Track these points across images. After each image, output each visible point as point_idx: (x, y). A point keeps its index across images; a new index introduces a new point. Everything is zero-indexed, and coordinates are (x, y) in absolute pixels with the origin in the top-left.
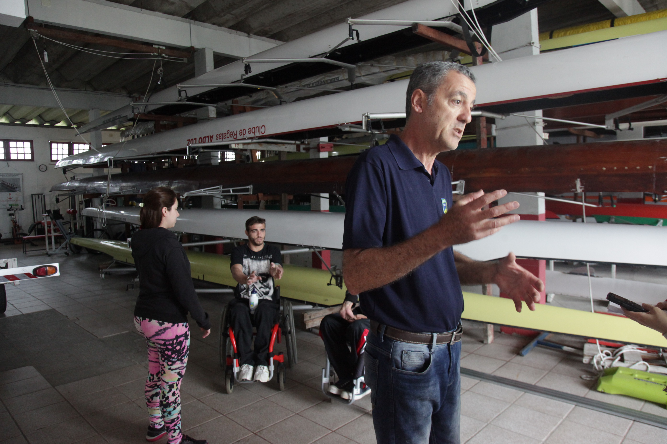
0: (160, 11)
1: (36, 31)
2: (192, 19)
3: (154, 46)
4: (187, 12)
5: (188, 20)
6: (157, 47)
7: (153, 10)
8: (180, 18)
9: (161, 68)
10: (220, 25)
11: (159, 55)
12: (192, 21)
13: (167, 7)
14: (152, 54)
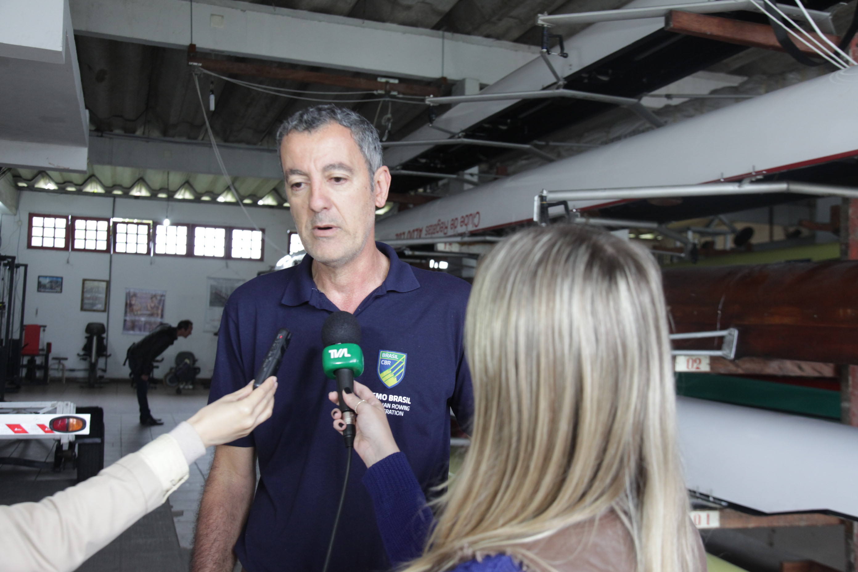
0: (393, 21)
1: (200, 65)
2: (448, 30)
3: (379, 80)
4: (436, 20)
5: (440, 32)
6: (384, 80)
7: (382, 20)
8: (428, 31)
9: (389, 116)
10: (498, 37)
11: (387, 94)
12: (447, 34)
13: (402, 15)
14: (375, 92)
